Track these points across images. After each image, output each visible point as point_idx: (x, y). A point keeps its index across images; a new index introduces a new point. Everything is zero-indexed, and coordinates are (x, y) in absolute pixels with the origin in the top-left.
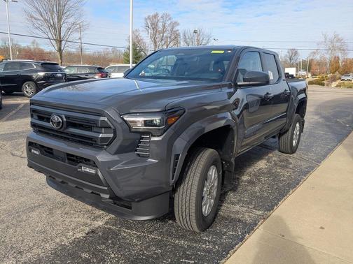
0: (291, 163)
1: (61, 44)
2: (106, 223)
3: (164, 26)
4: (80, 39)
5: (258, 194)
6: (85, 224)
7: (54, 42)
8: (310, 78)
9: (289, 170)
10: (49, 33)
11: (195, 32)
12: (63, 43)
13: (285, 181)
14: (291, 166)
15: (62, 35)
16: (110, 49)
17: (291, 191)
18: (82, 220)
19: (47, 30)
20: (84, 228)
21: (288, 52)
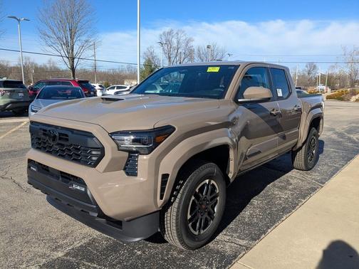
0: (291, 184)
1: (73, 62)
2: (67, 255)
3: (178, 43)
4: (94, 56)
5: (247, 220)
6: (44, 255)
7: (66, 60)
8: (329, 92)
9: (288, 192)
10: (62, 51)
11: (208, 47)
12: (76, 60)
13: (280, 204)
14: (290, 187)
15: (75, 52)
16: (125, 66)
17: (285, 218)
18: (40, 250)
19: (60, 48)
20: (40, 259)
21: (307, 66)
